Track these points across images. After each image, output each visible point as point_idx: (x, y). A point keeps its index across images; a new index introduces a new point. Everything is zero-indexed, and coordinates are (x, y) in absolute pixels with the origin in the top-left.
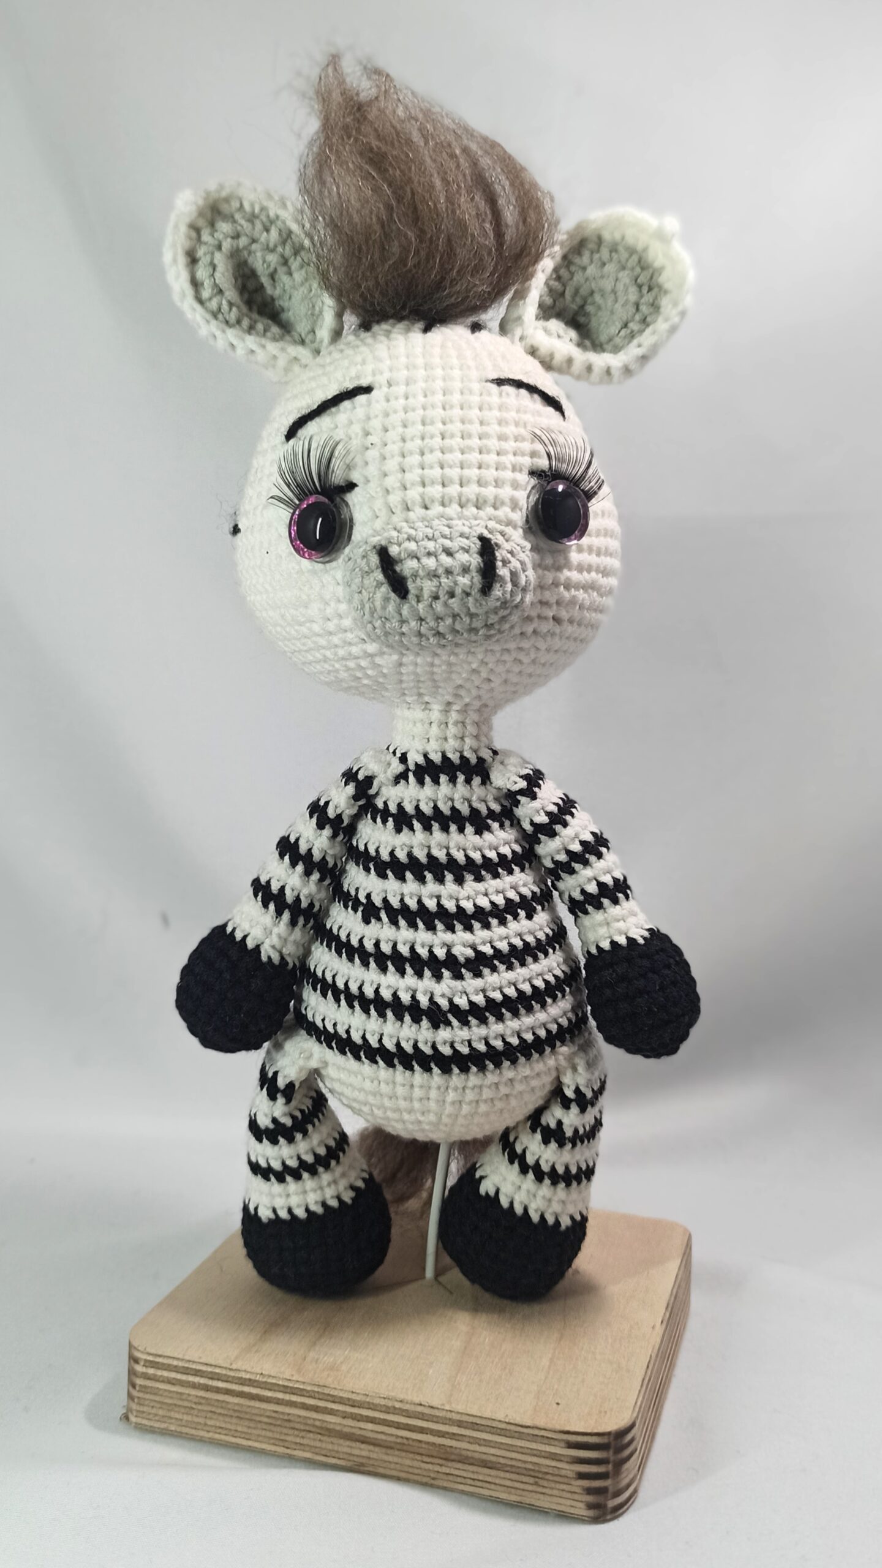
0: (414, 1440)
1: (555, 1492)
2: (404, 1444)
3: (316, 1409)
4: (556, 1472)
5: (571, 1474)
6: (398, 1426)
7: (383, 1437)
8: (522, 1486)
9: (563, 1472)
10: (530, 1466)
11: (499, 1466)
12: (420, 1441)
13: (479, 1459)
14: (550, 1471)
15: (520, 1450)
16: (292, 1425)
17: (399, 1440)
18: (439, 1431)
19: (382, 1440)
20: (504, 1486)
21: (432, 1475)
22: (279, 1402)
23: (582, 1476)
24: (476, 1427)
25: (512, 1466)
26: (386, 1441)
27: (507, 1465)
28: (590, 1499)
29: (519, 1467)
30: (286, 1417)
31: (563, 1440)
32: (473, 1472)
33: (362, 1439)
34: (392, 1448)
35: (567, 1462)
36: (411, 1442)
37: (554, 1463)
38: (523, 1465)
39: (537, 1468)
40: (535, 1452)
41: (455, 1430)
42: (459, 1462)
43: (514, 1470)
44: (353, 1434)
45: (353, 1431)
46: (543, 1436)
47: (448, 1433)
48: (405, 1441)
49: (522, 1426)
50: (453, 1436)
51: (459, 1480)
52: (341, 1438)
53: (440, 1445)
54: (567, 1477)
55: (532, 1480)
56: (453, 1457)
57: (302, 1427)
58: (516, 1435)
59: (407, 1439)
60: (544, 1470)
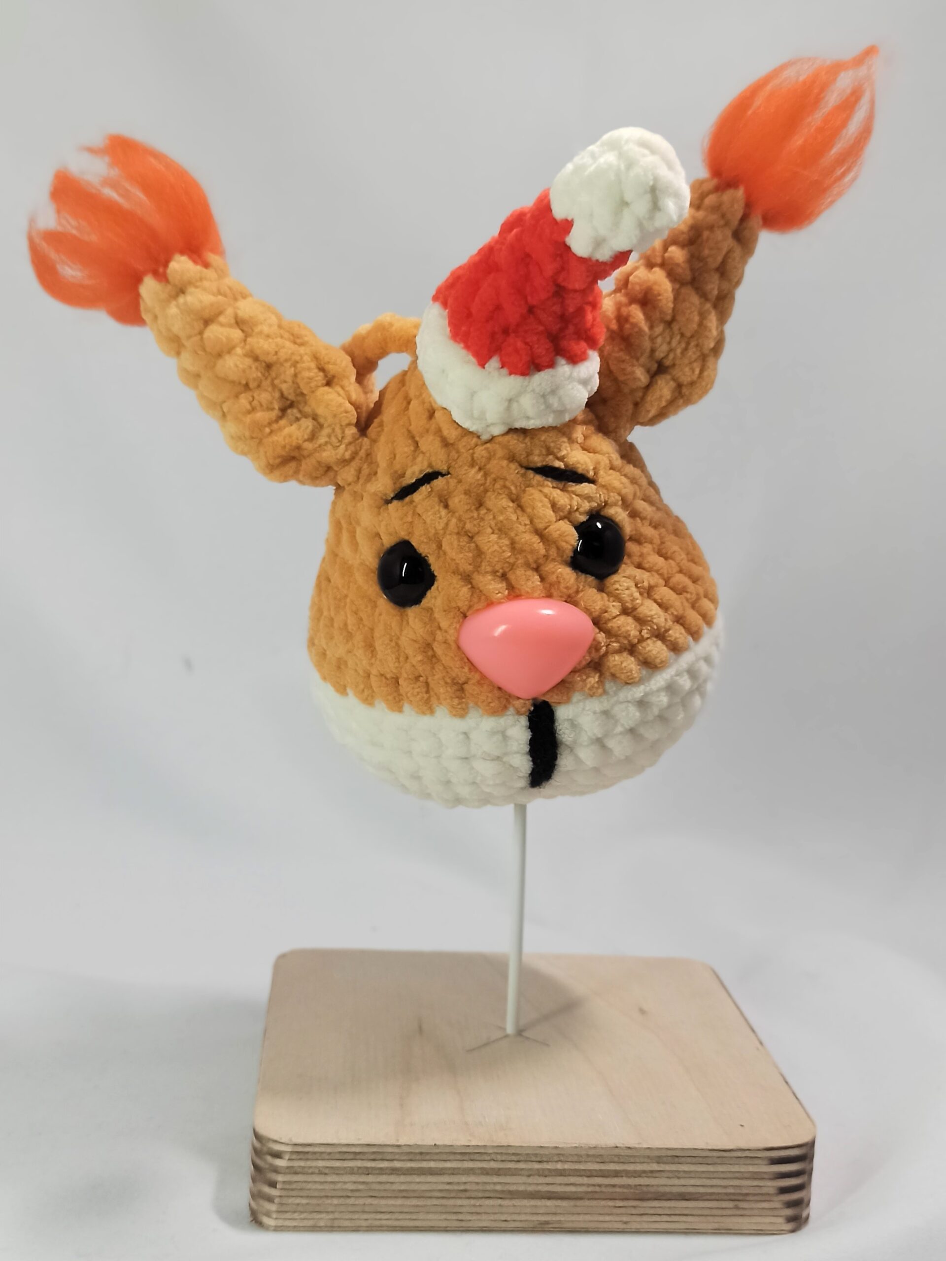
0: (607, 1186)
1: (756, 1212)
2: (596, 1192)
3: (498, 1172)
4: (758, 1191)
5: (772, 1191)
6: (590, 1174)
7: (573, 1189)
8: (720, 1212)
9: (764, 1190)
10: (731, 1190)
11: (698, 1196)
12: (614, 1186)
13: (677, 1193)
14: (751, 1191)
15: (722, 1176)
16: (468, 1194)
17: (590, 1189)
18: (635, 1171)
19: (571, 1192)
20: (702, 1216)
21: (625, 1219)
22: (454, 1172)
23: (784, 1190)
24: (676, 1160)
25: (712, 1194)
26: (575, 1192)
27: (707, 1194)
28: (789, 1212)
29: (719, 1194)
30: (462, 1187)
31: (766, 1158)
32: (670, 1208)
33: (548, 1195)
34: (581, 1199)
35: (770, 1179)
36: (604, 1189)
37: (756, 1183)
38: (724, 1191)
39: (738, 1191)
40: (737, 1175)
41: (655, 1167)
42: (656, 1199)
43: (713, 1197)
44: (539, 1192)
45: (540, 1188)
46: (746, 1157)
47: (644, 1172)
48: (597, 1189)
49: (725, 1151)
50: (652, 1173)
51: (654, 1218)
52: (525, 1198)
53: (636, 1186)
54: (768, 1194)
55: (731, 1204)
56: (649, 1196)
57: (480, 1195)
58: (719, 1161)
59: (600, 1186)
60: (745, 1191)
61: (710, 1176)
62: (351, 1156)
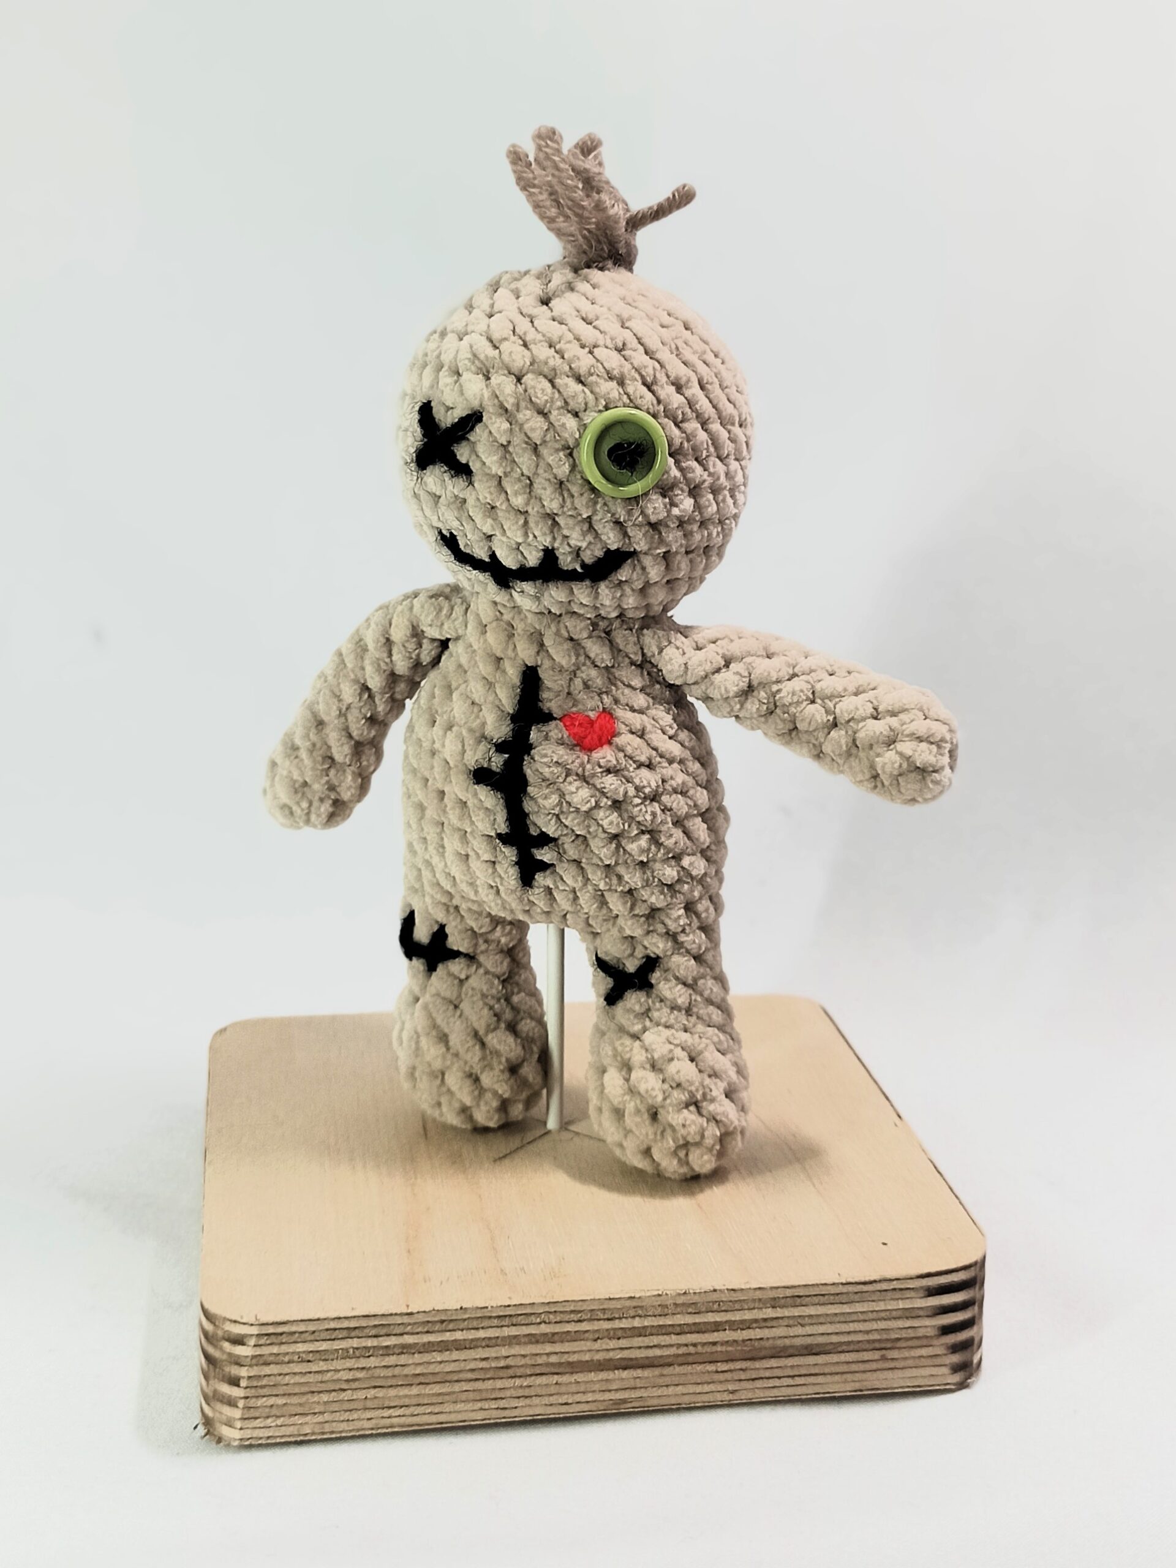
0: (704, 1344)
1: (910, 1363)
2: (689, 1354)
3: (551, 1338)
4: (911, 1333)
5: (931, 1332)
6: (681, 1330)
7: (658, 1352)
8: (862, 1367)
9: (921, 1332)
10: (876, 1336)
11: (831, 1347)
12: (714, 1344)
13: (802, 1346)
14: (904, 1334)
15: (861, 1317)
16: (511, 1372)
17: (681, 1351)
18: (743, 1322)
19: (656, 1357)
20: (837, 1373)
21: (731, 1387)
22: (490, 1343)
23: (946, 1330)
24: (798, 1300)
25: (849, 1343)
26: (661, 1357)
27: (841, 1344)
28: (956, 1358)
29: (859, 1342)
30: (502, 1363)
31: (922, 1288)
32: (792, 1367)
33: (624, 1363)
34: (670, 1365)
35: (928, 1316)
36: (699, 1348)
37: (908, 1323)
38: (866, 1337)
39: (885, 1336)
40: (883, 1315)
41: (769, 1313)
42: (772, 1357)
43: (851, 1347)
44: (611, 1360)
45: (611, 1355)
46: (894, 1289)
47: (756, 1321)
48: (692, 1349)
49: (865, 1283)
50: (765, 1322)
51: (771, 1383)
52: (591, 1371)
53: (744, 1341)
54: (927, 1337)
55: (877, 1355)
56: (763, 1353)
57: (529, 1371)
58: (857, 1297)
59: (695, 1345)
60: (894, 1336)
61: (846, 1318)
62: (344, 1334)
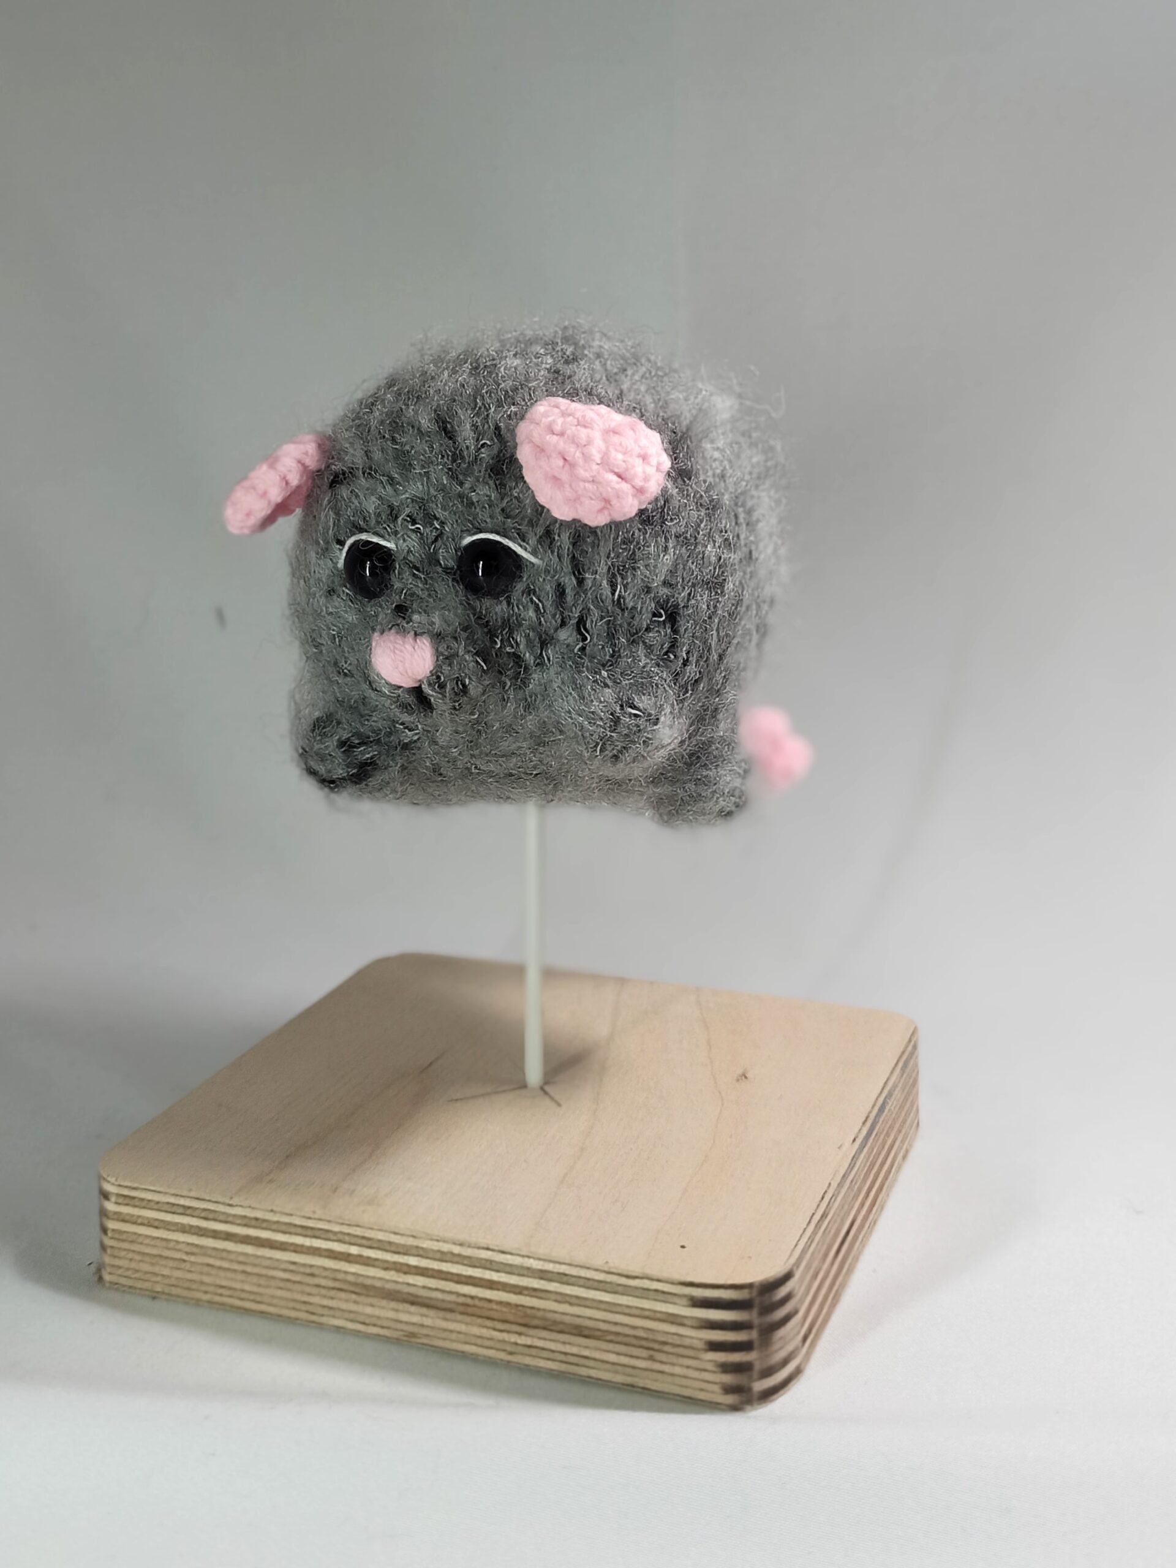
0: (481, 1299)
1: (678, 1370)
2: (468, 1305)
3: (348, 1258)
4: (677, 1340)
5: (700, 1345)
6: (459, 1279)
7: (439, 1295)
8: (632, 1362)
9: (687, 1342)
10: (641, 1334)
11: (599, 1333)
12: (490, 1301)
13: (571, 1325)
14: (670, 1339)
15: (627, 1311)
16: (316, 1281)
17: (461, 1300)
18: (514, 1286)
19: (437, 1300)
20: (607, 1362)
21: (509, 1348)
22: (297, 1249)
23: (714, 1346)
24: (565, 1279)
25: (617, 1334)
26: (443, 1301)
28: (728, 1379)
29: (626, 1335)
30: (308, 1271)
31: (685, 1296)
32: (564, 1343)
33: (411, 1299)
34: (451, 1311)
35: (692, 1327)
36: (477, 1302)
37: (673, 1329)
38: (631, 1332)
39: (651, 1336)
40: (647, 1313)
41: (535, 1283)
42: (545, 1328)
43: (620, 1339)
44: (398, 1292)
45: (399, 1287)
46: (656, 1291)
47: (527, 1288)
48: (469, 1301)
49: (628, 1277)
50: (534, 1292)
51: (545, 1354)
52: (383, 1298)
53: (517, 1305)
54: (693, 1348)
55: (645, 1353)
56: (535, 1322)
57: (331, 1284)
58: (621, 1289)
59: (472, 1297)
60: (661, 1338)
61: (610, 1308)
